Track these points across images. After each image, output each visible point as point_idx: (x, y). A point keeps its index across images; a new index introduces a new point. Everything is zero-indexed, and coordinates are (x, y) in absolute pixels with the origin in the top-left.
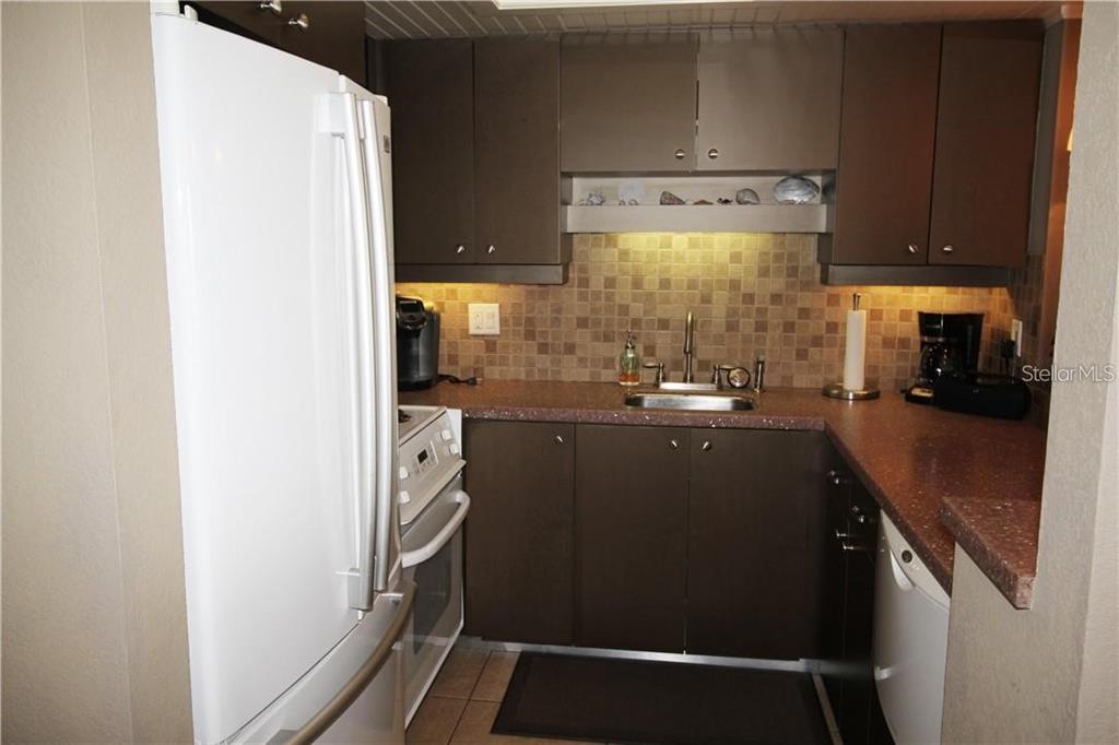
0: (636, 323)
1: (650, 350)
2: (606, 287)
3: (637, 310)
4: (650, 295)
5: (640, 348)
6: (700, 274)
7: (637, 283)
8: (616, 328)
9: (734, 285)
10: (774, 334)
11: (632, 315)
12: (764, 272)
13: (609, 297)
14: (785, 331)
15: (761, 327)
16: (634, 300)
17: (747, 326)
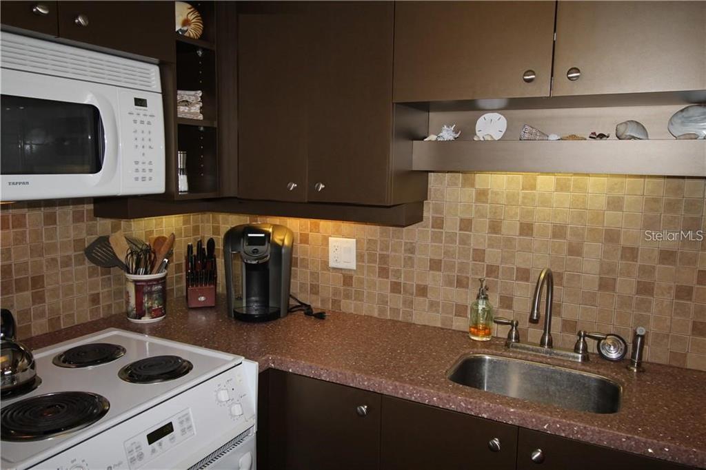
0: (492, 270)
1: (507, 302)
2: (461, 230)
3: (493, 256)
4: (509, 241)
5: (495, 301)
6: (568, 221)
7: (495, 227)
8: (470, 275)
9: (611, 236)
10: (661, 302)
11: (488, 261)
12: (651, 224)
13: (464, 241)
14: (677, 297)
15: (645, 289)
16: (491, 246)
17: (626, 286)
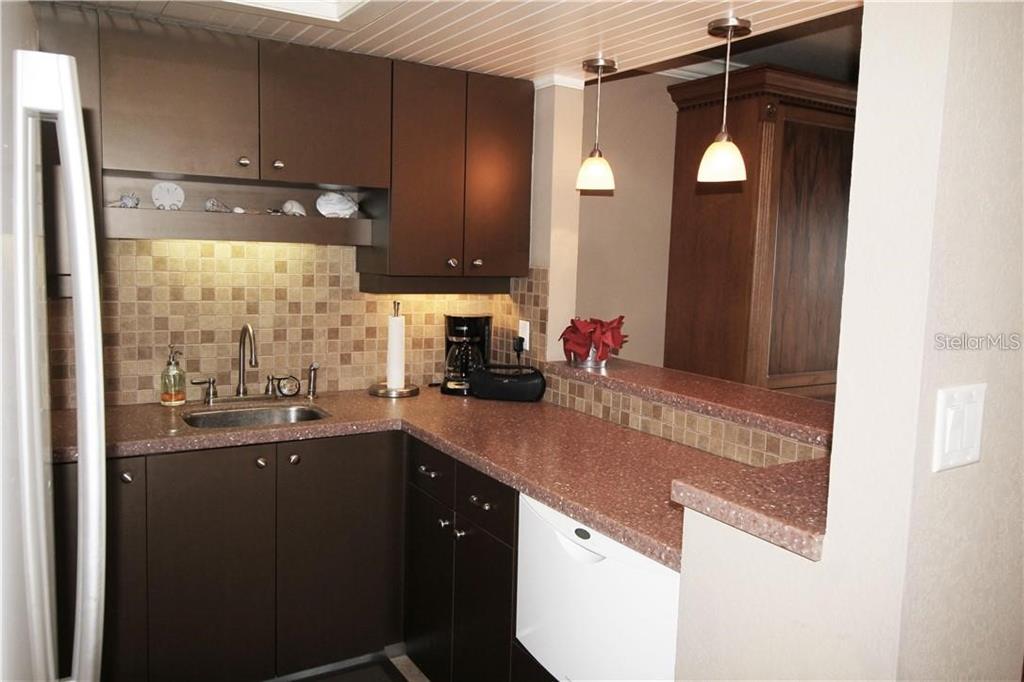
0: (176, 336)
1: (194, 366)
2: (139, 299)
3: (176, 322)
4: (192, 306)
5: (183, 365)
6: (245, 283)
7: (176, 294)
8: (153, 344)
9: (280, 294)
10: (320, 341)
11: (172, 328)
12: (309, 281)
13: (143, 310)
14: (330, 338)
15: (308, 334)
16: (174, 313)
17: (294, 334)
